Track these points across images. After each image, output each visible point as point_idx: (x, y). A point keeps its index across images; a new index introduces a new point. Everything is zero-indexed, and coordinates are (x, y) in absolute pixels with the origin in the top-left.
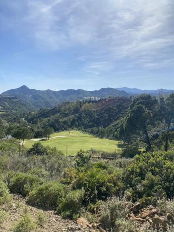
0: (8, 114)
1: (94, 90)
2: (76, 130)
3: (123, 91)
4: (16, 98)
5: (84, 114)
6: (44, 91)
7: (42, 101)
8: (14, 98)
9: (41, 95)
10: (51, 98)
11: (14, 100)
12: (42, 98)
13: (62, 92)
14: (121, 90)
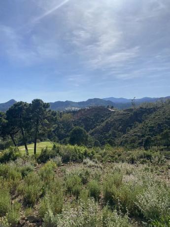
1: (82, 101)
2: (48, 141)
3: (108, 101)
5: (61, 125)
14: (107, 100)
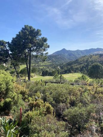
0: (53, 64)
4: (59, 56)
6: (75, 51)
7: (73, 56)
8: (57, 56)
9: (73, 53)
10: (79, 54)
11: (57, 57)
12: (73, 55)
13: (86, 50)
